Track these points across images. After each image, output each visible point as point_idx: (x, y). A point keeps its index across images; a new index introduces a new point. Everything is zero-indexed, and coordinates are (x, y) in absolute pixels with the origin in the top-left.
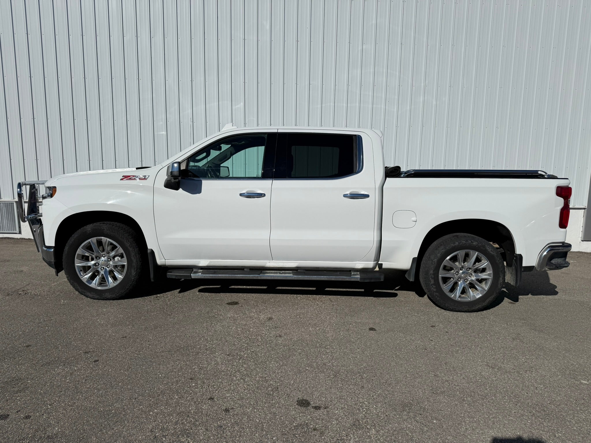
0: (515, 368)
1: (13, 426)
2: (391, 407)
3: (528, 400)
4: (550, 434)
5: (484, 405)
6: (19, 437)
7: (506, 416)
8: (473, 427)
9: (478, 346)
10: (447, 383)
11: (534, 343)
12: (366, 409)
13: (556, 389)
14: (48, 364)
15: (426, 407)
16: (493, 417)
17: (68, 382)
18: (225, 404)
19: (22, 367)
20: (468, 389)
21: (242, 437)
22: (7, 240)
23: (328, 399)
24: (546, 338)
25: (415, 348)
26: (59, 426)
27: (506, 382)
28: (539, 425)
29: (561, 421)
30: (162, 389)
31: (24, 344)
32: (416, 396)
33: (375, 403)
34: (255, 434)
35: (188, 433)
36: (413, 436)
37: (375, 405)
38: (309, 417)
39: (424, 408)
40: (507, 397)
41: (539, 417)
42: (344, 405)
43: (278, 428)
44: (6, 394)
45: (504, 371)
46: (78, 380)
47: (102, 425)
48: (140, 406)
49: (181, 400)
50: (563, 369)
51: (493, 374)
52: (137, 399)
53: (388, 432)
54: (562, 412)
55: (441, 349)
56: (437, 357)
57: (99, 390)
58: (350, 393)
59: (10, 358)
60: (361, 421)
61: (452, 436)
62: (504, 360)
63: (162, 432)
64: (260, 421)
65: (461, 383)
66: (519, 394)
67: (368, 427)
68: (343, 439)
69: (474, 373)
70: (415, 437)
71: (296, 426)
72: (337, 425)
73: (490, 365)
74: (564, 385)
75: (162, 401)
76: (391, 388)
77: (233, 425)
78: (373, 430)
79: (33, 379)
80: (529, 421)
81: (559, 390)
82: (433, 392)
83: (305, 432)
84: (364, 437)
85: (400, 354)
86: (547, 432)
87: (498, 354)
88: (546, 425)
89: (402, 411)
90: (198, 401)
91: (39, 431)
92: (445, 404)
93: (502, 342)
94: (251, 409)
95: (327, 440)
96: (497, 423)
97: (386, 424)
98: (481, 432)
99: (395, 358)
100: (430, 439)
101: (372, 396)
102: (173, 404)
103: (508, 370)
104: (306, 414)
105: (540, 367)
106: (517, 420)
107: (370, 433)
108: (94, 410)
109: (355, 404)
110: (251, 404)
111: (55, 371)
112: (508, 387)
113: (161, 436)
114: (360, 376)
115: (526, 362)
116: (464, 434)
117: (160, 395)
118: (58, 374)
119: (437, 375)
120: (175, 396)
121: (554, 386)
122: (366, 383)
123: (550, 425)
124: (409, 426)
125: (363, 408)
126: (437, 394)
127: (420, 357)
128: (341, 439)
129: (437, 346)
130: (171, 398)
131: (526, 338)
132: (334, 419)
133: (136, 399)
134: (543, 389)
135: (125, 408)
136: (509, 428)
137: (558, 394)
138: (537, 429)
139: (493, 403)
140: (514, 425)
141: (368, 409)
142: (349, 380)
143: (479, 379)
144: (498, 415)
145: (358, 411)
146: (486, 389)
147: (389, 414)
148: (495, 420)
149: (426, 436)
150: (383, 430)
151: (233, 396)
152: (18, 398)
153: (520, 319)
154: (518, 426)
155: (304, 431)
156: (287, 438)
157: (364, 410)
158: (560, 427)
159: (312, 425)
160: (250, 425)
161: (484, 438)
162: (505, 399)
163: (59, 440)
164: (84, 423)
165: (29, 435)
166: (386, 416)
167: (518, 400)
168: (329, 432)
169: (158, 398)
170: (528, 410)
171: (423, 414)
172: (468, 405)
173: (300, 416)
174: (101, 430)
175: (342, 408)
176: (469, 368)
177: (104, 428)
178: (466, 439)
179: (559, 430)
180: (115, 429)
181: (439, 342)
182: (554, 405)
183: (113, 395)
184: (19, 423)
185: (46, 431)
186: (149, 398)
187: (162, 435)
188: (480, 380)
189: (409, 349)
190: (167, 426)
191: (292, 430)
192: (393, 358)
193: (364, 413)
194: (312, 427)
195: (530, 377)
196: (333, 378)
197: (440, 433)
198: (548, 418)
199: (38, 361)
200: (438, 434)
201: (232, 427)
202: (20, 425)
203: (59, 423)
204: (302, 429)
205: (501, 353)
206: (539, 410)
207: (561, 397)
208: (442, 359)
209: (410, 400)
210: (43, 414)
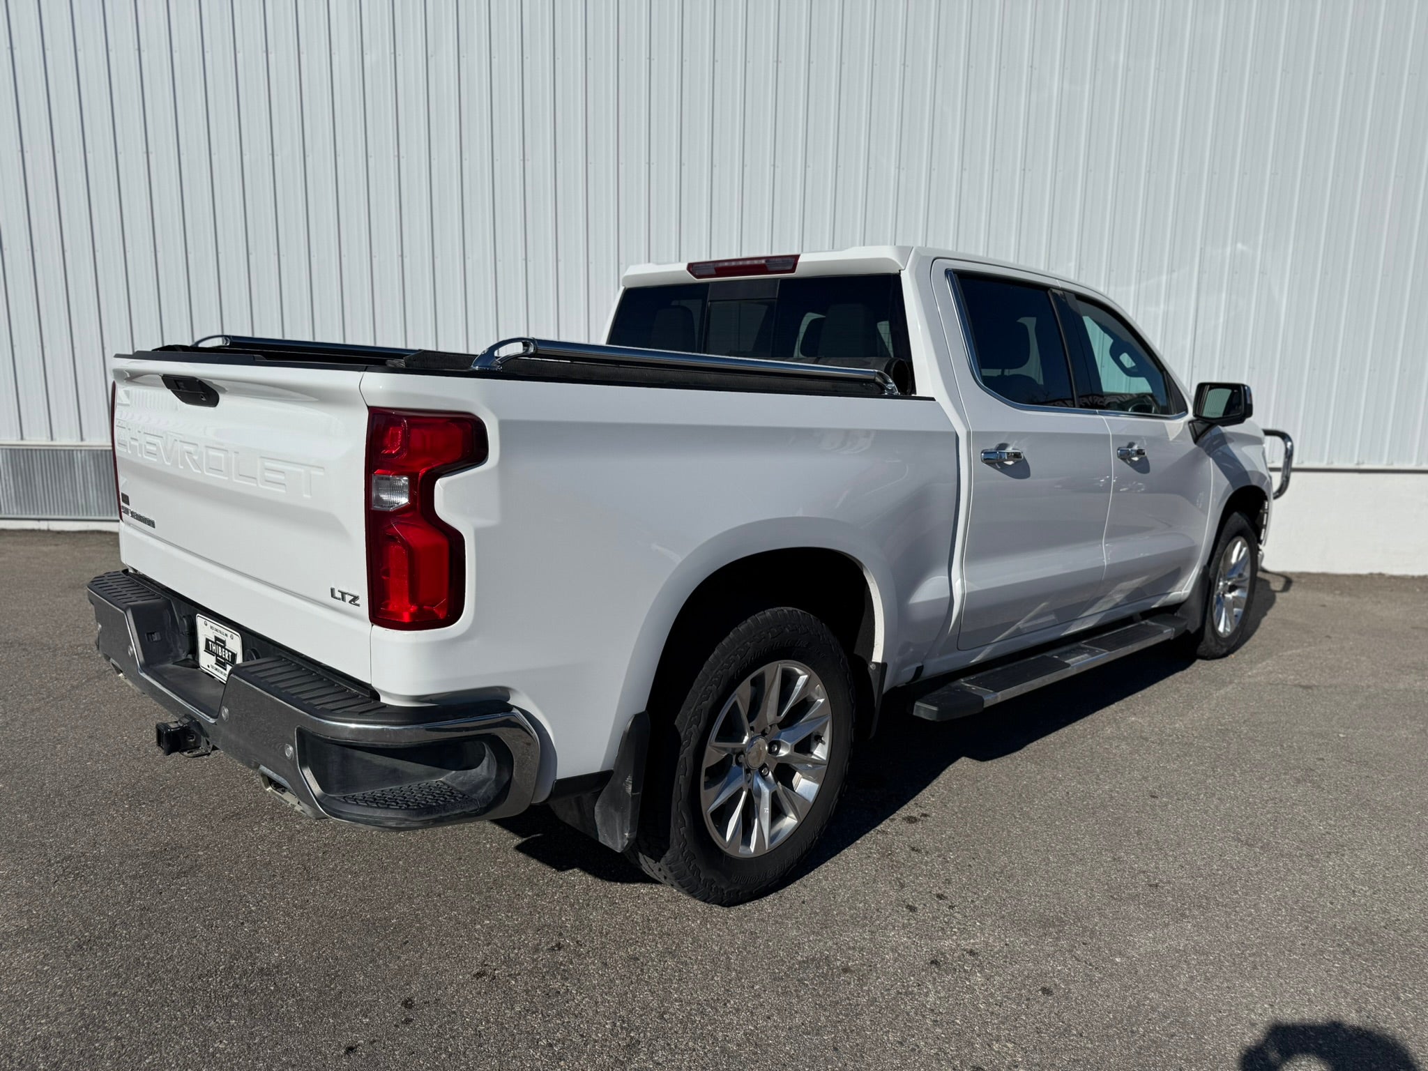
0: (1302, 847)
1: (181, 946)
2: (1015, 927)
3: (1334, 918)
4: (1385, 993)
5: (1231, 928)
6: (197, 969)
7: (1284, 952)
8: (1208, 975)
9: (1214, 794)
10: (1142, 876)
11: (1347, 790)
12: (959, 929)
13: (1400, 896)
14: (237, 815)
15: (1097, 928)
16: (1254, 954)
17: (285, 857)
18: (639, 910)
19: (180, 822)
20: (1193, 890)
21: (684, 982)
22: (98, 536)
23: (870, 906)
24: (1376, 781)
25: (1065, 798)
26: (282, 948)
27: (1281, 877)
28: (1360, 974)
29: (1412, 966)
30: (495, 875)
31: (176, 772)
32: (1073, 903)
33: (979, 917)
34: (713, 977)
35: (564, 970)
36: (1070, 989)
37: (978, 921)
38: (830, 943)
39: (1093, 932)
40: (1283, 910)
41: (1359, 956)
42: (909, 920)
43: (762, 965)
44: (156, 879)
45: (1276, 852)
46: (307, 851)
47: (374, 950)
48: (452, 911)
49: (541, 900)
50: (1417, 850)
51: (1250, 859)
52: (442, 896)
53: (1012, 980)
54: (1415, 947)
55: (1126, 800)
56: (1119, 818)
57: (356, 875)
58: (920, 893)
59: (150, 801)
60: (950, 954)
61: (1159, 993)
62: (1276, 828)
63: (507, 966)
64: (721, 949)
65: (1175, 878)
66: (1313, 904)
67: (966, 968)
68: (912, 993)
69: (1205, 856)
70: (1074, 993)
71: (804, 961)
72: (895, 961)
73: (1243, 838)
74: (1419, 887)
75: (497, 901)
76: (1014, 886)
77: (662, 956)
78: (978, 974)
79: (207, 847)
80: (1337, 965)
81: (1406, 898)
82: (1111, 896)
83: (825, 976)
84: (957, 989)
85: (1031, 808)
86: (1380, 989)
87: (1262, 814)
88: (1378, 974)
89: (1041, 936)
90: (579, 903)
91: (239, 958)
92: (1139, 922)
93: (1270, 788)
94: (699, 922)
95: (876, 994)
96: (1261, 966)
97: (1006, 962)
98: (1225, 985)
99: (1020, 819)
100: (1108, 996)
101: (970, 900)
102: (523, 908)
103: (1286, 851)
104: (822, 936)
105: (1362, 845)
106: (1308, 960)
107: (972, 981)
108: (352, 917)
109: (933, 917)
110: (698, 912)
111: (253, 832)
112: (1287, 889)
113: (505, 976)
114: (939, 856)
115: (1330, 834)
116: (1186, 989)
117: (492, 888)
118: (262, 839)
119: (1119, 858)
120: (525, 890)
121: (1394, 890)
122: (954, 873)
123: (1386, 974)
124: (1059, 968)
125: (952, 928)
126: (1120, 901)
127: (1077, 817)
128: (906, 992)
129: (1118, 792)
130: (519, 895)
131: (1327, 780)
132: (887, 948)
133: (439, 895)
134: (1368, 894)
135: (418, 915)
136: (1289, 977)
137: (1406, 907)
138: (1354, 982)
139: (1251, 922)
140: (1301, 972)
141: (964, 928)
142: (916, 865)
143: (1218, 870)
144: (1264, 950)
145: (940, 934)
146: (1236, 892)
147: (1012, 942)
148: (1258, 960)
149: (1099, 991)
150: (1000, 976)
151: (656, 893)
152: (183, 888)
153: (1313, 735)
154: (1312, 974)
155: (823, 973)
156: (785, 987)
157: (955, 932)
158: (1410, 979)
159: (838, 960)
160: (699, 957)
161: (1232, 998)
162: (1279, 915)
163: (286, 978)
164: (333, 943)
165: (220, 966)
166: (1006, 945)
167: (1310, 918)
168: (878, 978)
169: (488, 894)
170: (1334, 941)
171: (1090, 943)
172: (1195, 927)
173: (810, 941)
174: (373, 961)
175: (904, 927)
176: (1194, 845)
177: (379, 955)
178: (1192, 999)
179: (1408, 985)
180: (403, 957)
181: (1121, 784)
182: (1395, 931)
183: (388, 886)
184: (195, 941)
185: (255, 959)
186: (468, 895)
187: (507, 974)
188: (1220, 872)
189: (1051, 798)
190: (517, 954)
191: (795, 970)
192: (1015, 818)
193: (955, 937)
194: (838, 964)
195: (1337, 868)
196: (879, 859)
197: (1130, 985)
198: (1381, 960)
199: (213, 809)
200: (1126, 988)
201: (660, 961)
202: (196, 945)
203: (279, 942)
204: (817, 968)
205: (1268, 812)
206: (1361, 941)
207: (1411, 914)
208: (1129, 823)
209: (1060, 912)
210: (242, 923)
